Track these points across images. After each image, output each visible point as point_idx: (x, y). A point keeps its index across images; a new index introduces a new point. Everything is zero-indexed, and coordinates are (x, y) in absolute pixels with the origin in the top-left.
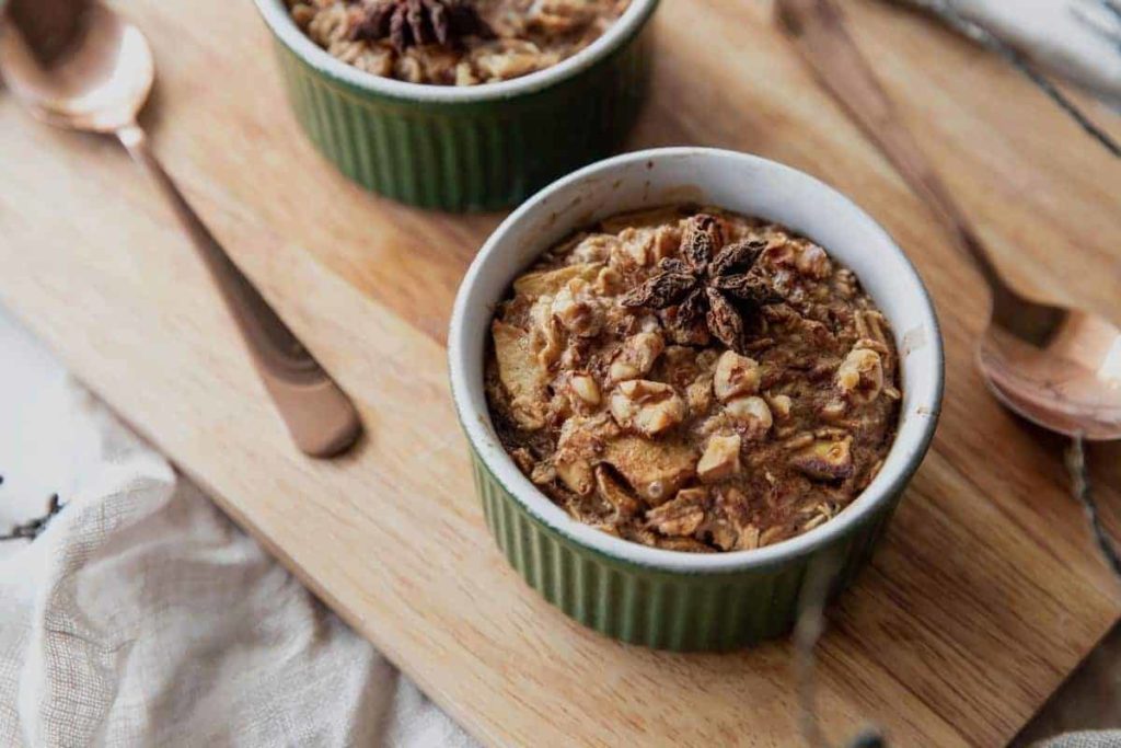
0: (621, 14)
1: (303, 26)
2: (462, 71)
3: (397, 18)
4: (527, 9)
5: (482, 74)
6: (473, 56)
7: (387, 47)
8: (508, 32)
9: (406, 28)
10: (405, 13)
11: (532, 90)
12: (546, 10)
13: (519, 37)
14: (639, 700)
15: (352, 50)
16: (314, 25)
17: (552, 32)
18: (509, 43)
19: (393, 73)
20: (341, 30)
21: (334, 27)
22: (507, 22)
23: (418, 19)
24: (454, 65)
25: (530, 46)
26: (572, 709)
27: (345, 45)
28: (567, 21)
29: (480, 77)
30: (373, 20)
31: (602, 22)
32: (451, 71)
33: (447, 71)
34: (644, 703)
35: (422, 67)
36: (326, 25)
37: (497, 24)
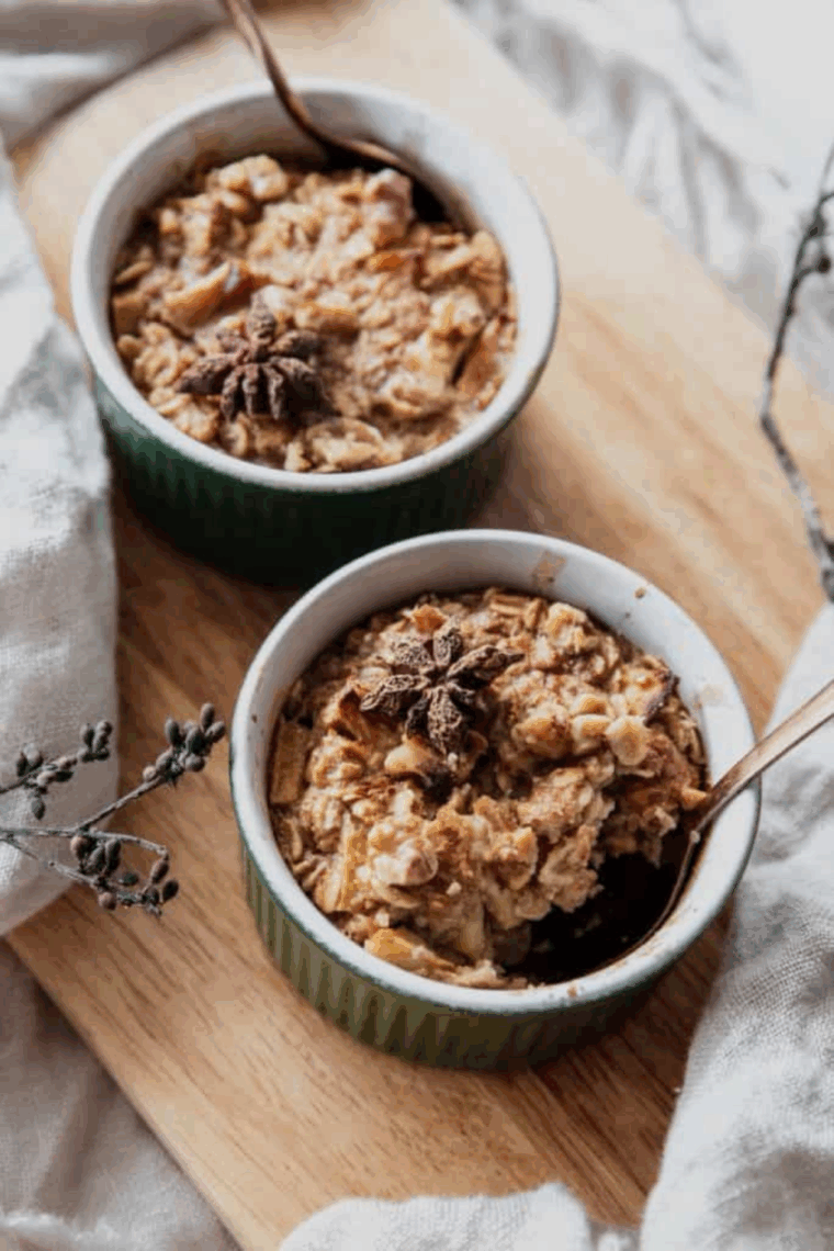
0: (483, 407)
1: (127, 360)
2: (293, 451)
3: (231, 382)
4: (376, 388)
5: (315, 458)
6: (310, 433)
7: (215, 405)
8: (352, 411)
9: (238, 395)
10: (241, 378)
11: (366, 489)
12: (398, 394)
13: (362, 418)
14: (367, 1170)
15: (178, 401)
16: (139, 362)
17: (401, 418)
18: (350, 422)
19: (218, 439)
20: (169, 373)
21: (161, 369)
22: (353, 398)
23: (254, 390)
24: (286, 442)
25: (373, 431)
26: (294, 1165)
27: (169, 392)
28: (417, 410)
29: (312, 462)
30: (205, 377)
31: (458, 414)
32: (283, 448)
33: (278, 448)
34: (373, 1175)
35: (251, 437)
36: (153, 365)
37: (341, 399)
